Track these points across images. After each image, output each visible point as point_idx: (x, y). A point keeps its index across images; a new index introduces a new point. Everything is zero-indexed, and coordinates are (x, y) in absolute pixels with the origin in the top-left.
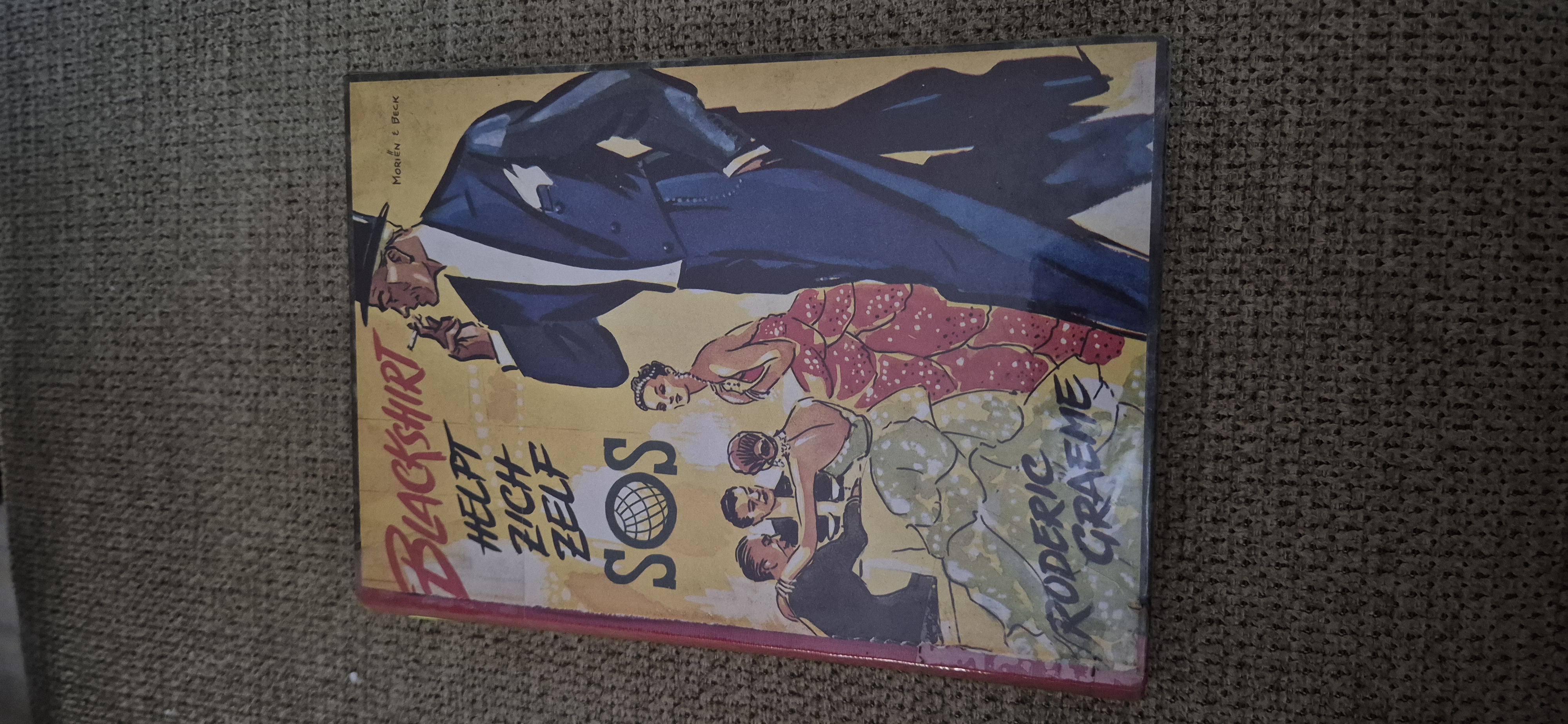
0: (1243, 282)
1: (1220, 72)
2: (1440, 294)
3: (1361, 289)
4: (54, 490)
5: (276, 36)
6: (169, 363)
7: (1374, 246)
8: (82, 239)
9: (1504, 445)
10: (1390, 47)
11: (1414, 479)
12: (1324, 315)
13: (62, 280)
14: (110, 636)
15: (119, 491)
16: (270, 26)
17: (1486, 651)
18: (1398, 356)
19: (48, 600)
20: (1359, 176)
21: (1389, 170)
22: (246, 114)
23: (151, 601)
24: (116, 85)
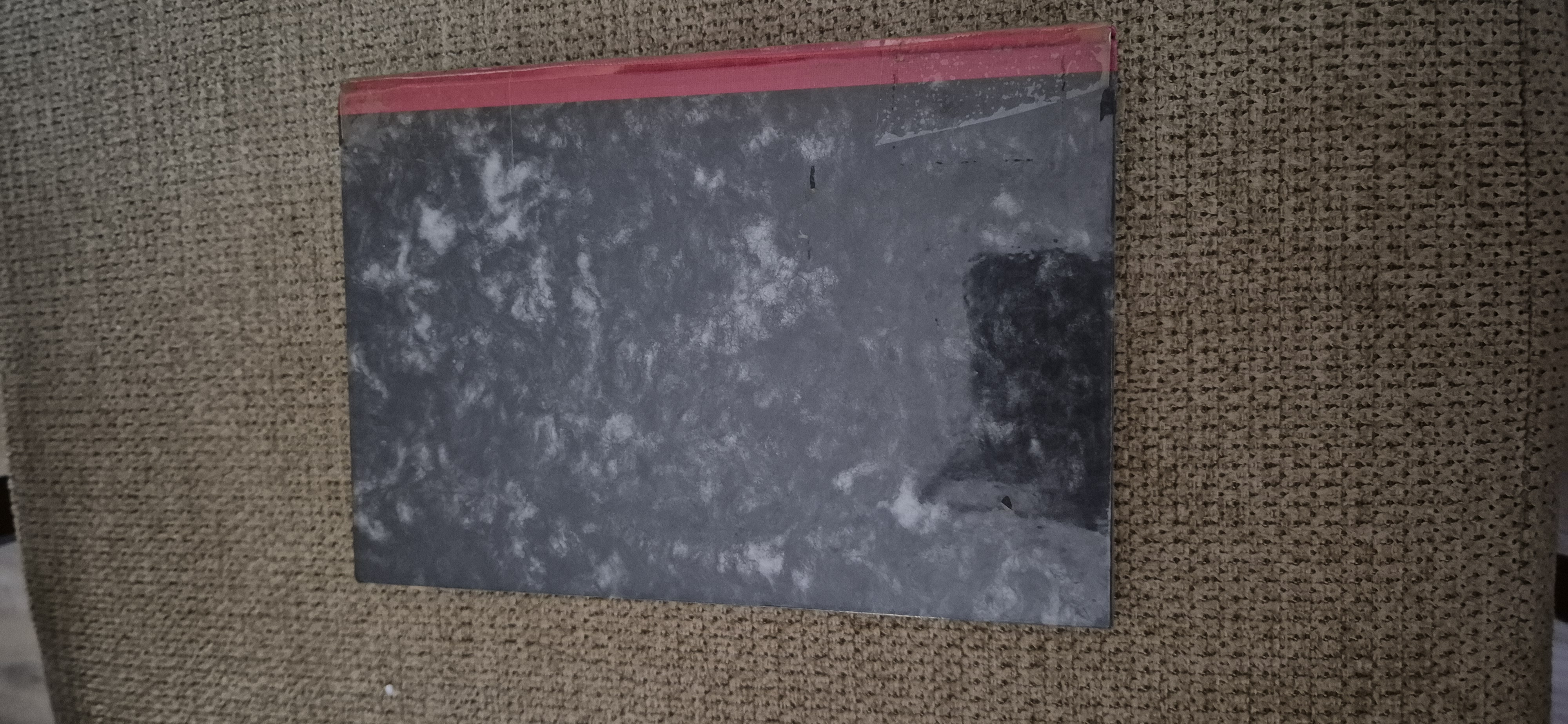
0: (1220, 263)
1: (1189, 67)
2: (1401, 263)
3: (1329, 262)
4: (71, 530)
5: (270, 71)
6: (181, 398)
7: (1339, 223)
8: (83, 281)
9: (1465, 399)
10: (1345, 36)
11: (1386, 435)
12: (1297, 289)
13: (65, 322)
14: (139, 668)
15: (138, 525)
16: (262, 62)
17: (1459, 589)
18: (1366, 322)
19: (73, 638)
20: (1323, 158)
21: (1349, 150)
22: (244, 150)
23: (180, 630)
24: (108, 127)
